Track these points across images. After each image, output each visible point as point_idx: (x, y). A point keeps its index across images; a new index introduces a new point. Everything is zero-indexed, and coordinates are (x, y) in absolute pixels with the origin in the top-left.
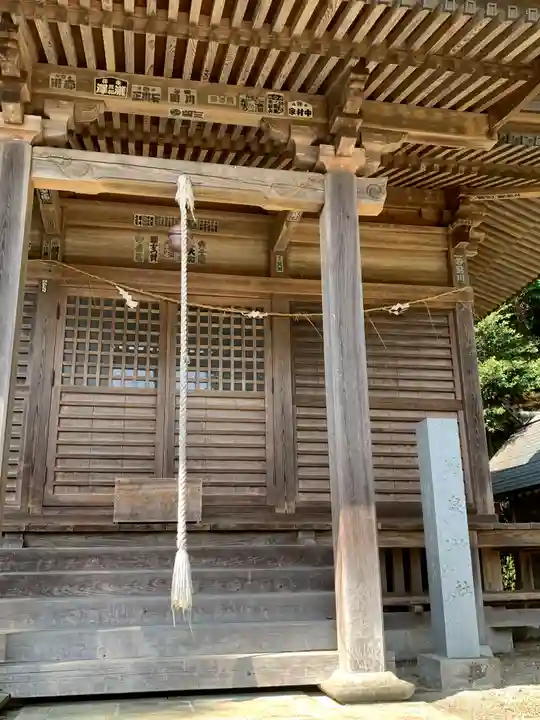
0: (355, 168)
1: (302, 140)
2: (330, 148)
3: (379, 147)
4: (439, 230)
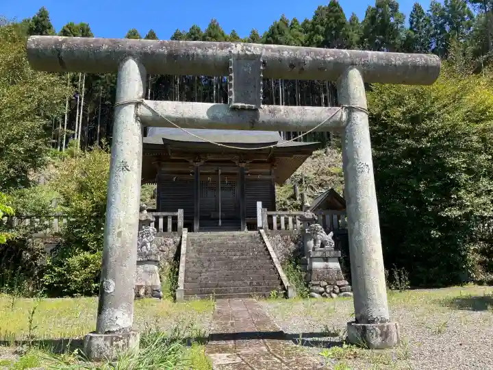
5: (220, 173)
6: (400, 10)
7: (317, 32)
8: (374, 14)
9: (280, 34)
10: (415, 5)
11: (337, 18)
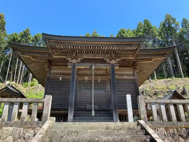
0: (114, 63)
1: (108, 60)
2: (111, 61)
3: (118, 60)
4: (132, 68)
5: (93, 68)
6: (177, 21)
7: (140, 31)
8: (165, 23)
9: (123, 33)
10: (183, 19)
11: (148, 25)
